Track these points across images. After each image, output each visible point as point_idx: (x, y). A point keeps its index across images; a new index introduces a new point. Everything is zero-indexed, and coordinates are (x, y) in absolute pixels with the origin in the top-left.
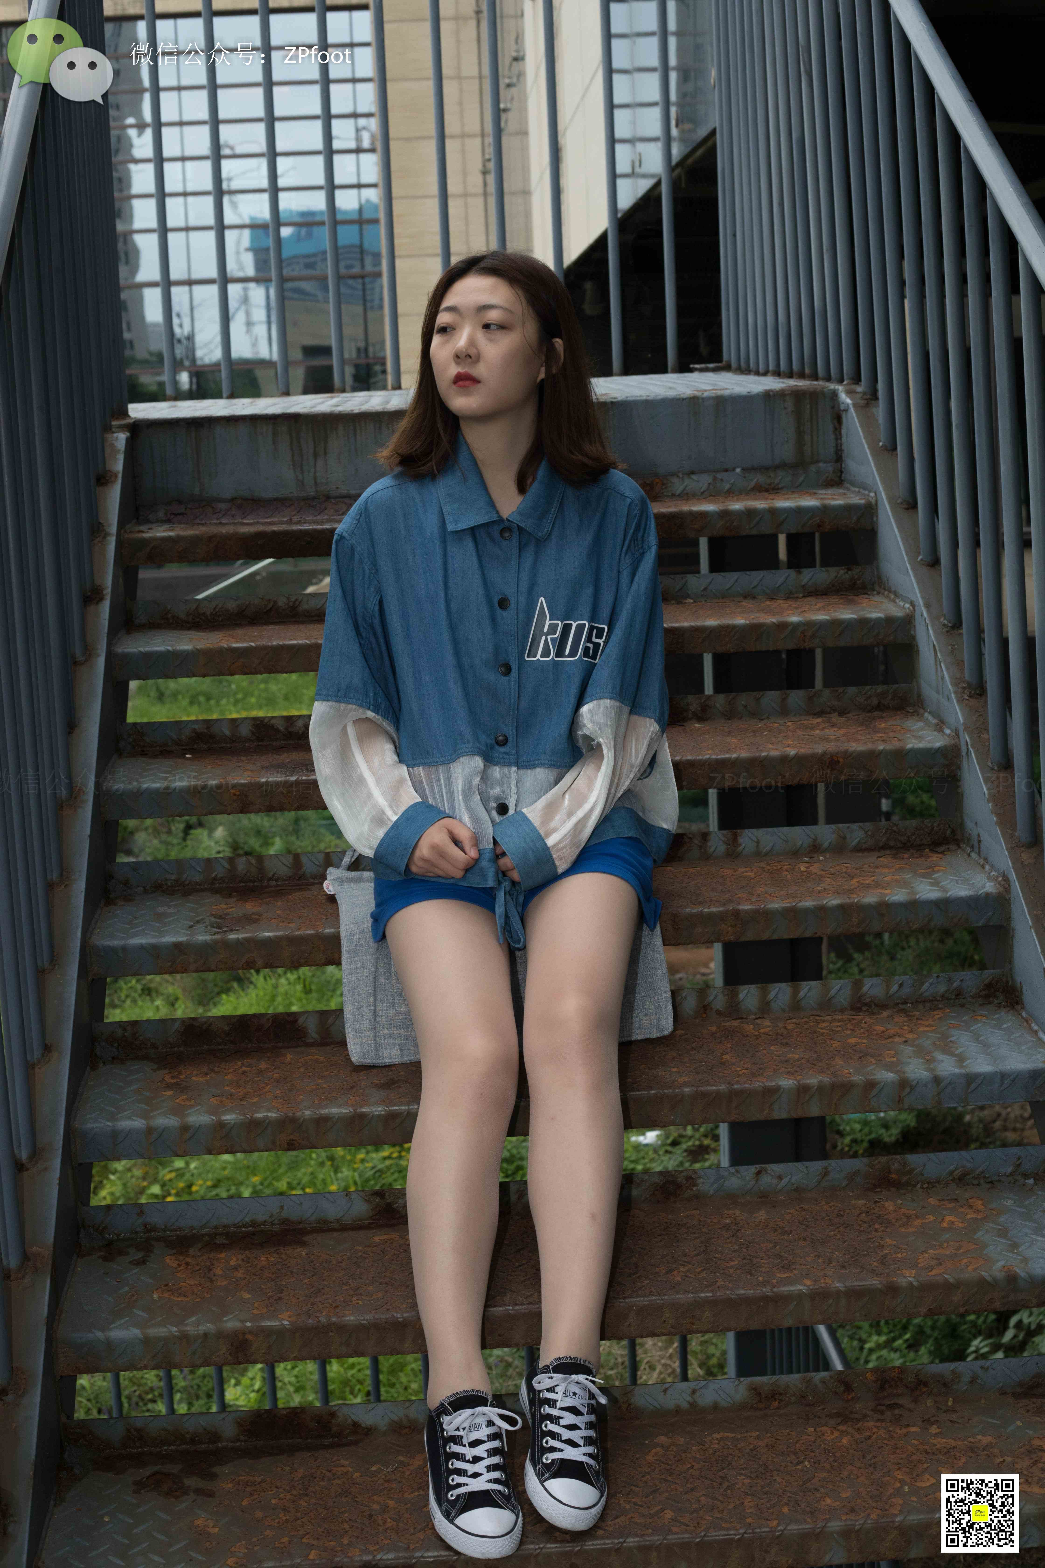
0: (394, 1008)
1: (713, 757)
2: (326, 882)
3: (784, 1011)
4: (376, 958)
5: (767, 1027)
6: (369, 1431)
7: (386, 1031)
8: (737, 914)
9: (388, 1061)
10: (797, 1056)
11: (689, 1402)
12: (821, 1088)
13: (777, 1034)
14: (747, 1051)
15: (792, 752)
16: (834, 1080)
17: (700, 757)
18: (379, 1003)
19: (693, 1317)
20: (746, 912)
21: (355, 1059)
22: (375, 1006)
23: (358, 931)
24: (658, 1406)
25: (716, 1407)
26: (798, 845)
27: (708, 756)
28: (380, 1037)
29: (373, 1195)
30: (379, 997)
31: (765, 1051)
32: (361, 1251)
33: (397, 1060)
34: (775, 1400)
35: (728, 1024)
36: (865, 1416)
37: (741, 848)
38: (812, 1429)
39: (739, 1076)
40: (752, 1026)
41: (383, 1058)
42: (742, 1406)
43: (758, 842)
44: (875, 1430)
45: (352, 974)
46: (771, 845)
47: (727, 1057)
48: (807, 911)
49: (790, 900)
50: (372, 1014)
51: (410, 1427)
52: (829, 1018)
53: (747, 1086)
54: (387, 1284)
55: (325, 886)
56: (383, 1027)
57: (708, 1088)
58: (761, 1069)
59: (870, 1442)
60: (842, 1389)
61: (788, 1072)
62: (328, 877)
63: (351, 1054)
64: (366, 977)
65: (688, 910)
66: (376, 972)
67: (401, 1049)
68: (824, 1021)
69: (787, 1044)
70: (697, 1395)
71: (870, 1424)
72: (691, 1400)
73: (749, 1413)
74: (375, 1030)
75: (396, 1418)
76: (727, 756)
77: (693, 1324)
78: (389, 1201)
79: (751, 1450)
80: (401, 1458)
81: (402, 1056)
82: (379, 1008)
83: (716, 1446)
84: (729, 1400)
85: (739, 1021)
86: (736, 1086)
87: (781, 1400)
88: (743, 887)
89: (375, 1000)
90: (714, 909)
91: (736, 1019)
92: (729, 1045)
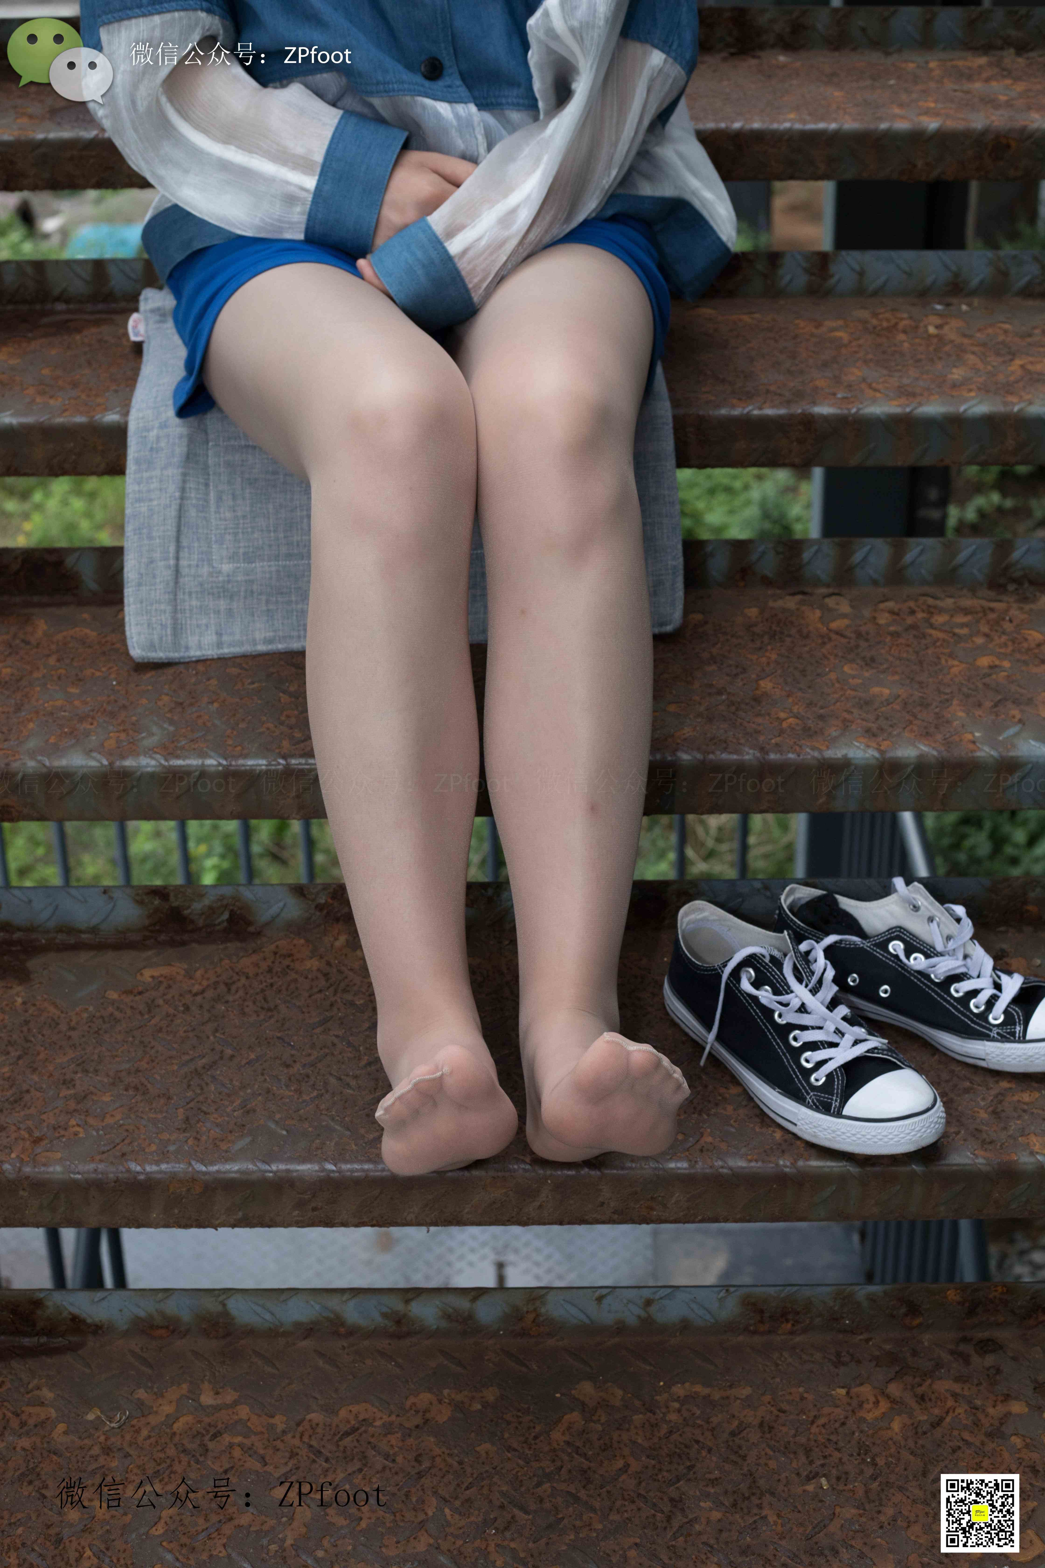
0: (210, 561)
1: (798, 126)
2: (135, 316)
3: (875, 583)
4: (184, 475)
5: (844, 616)
6: (97, 1329)
7: (194, 603)
8: (808, 422)
9: (195, 653)
10: (886, 691)
11: (639, 1317)
12: (921, 768)
13: (859, 635)
14: (803, 672)
15: (932, 125)
16: (945, 754)
17: (775, 126)
18: (184, 554)
19: (653, 1199)
20: (825, 418)
21: (136, 652)
22: (177, 559)
23: (157, 425)
24: (587, 1321)
25: (685, 1326)
26: (929, 281)
27: (787, 125)
28: (183, 611)
29: (148, 894)
30: (185, 542)
31: (833, 676)
32: (113, 1002)
33: (211, 652)
34: (787, 1321)
35: (780, 603)
36: (938, 1365)
37: (833, 281)
38: (843, 1392)
39: (781, 732)
40: (818, 613)
41: (187, 648)
42: (730, 1327)
43: (861, 274)
44: (950, 1403)
45: (139, 500)
46: (883, 278)
47: (766, 685)
48: (929, 422)
49: (903, 400)
50: (169, 572)
51: (167, 1327)
52: (949, 602)
53: (791, 756)
54: (136, 1089)
55: (131, 323)
56: (190, 593)
57: (724, 756)
58: (821, 717)
59: (938, 1432)
60: (903, 1310)
61: (868, 731)
62: (142, 306)
63: (129, 643)
64: (166, 507)
65: (723, 411)
66: (182, 498)
67: (219, 634)
68: (941, 611)
69: (873, 659)
70: (653, 1309)
71: (944, 1386)
72: (643, 1314)
73: (741, 1338)
74: (174, 601)
75: (142, 1314)
76: (821, 126)
77: (652, 1209)
78: (175, 904)
79: (733, 1434)
80: (141, 1394)
81: (220, 645)
82: (183, 563)
83: (673, 1417)
84: (708, 1317)
85: (799, 597)
86: (772, 756)
87: (797, 1322)
88: (825, 365)
89: (179, 548)
90: (769, 412)
91: (794, 594)
92: (774, 656)
